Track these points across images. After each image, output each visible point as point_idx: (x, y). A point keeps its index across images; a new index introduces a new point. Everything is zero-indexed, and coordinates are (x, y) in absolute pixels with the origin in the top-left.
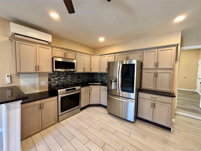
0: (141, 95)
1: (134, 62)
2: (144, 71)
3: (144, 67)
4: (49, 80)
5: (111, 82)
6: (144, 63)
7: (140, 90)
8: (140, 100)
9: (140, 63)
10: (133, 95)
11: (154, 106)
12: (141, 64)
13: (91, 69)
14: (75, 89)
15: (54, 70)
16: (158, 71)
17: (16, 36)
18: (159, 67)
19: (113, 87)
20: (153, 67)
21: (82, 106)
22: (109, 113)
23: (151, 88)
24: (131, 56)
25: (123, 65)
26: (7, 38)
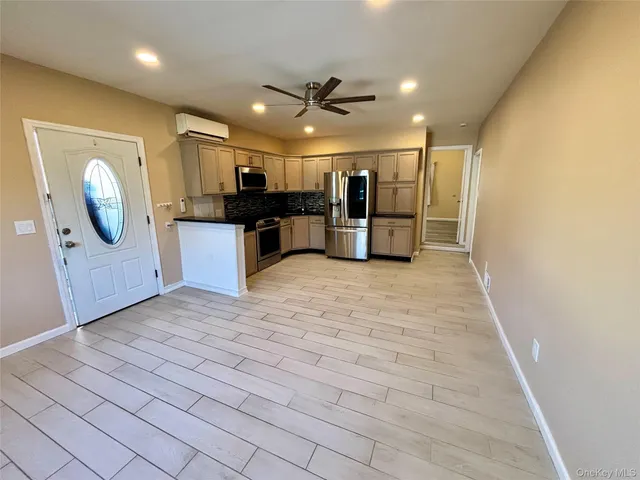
0: (376, 221)
1: (364, 173)
2: (379, 186)
3: (380, 180)
4: (226, 206)
5: (331, 205)
6: (379, 174)
7: (374, 215)
8: (374, 228)
9: (373, 174)
10: (364, 222)
11: (391, 233)
12: (375, 175)
13: (286, 185)
14: (273, 220)
15: (241, 188)
16: (398, 186)
17: (190, 134)
18: (400, 179)
19: (335, 213)
20: (391, 180)
21: (283, 251)
22: (329, 257)
23: (389, 210)
24: (360, 161)
25: (350, 178)
26: (174, 139)
